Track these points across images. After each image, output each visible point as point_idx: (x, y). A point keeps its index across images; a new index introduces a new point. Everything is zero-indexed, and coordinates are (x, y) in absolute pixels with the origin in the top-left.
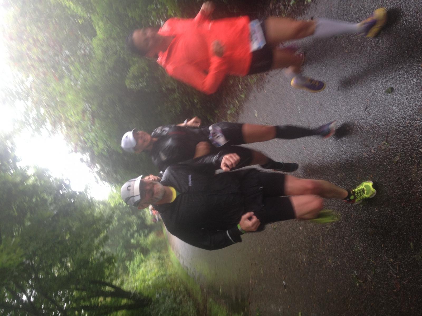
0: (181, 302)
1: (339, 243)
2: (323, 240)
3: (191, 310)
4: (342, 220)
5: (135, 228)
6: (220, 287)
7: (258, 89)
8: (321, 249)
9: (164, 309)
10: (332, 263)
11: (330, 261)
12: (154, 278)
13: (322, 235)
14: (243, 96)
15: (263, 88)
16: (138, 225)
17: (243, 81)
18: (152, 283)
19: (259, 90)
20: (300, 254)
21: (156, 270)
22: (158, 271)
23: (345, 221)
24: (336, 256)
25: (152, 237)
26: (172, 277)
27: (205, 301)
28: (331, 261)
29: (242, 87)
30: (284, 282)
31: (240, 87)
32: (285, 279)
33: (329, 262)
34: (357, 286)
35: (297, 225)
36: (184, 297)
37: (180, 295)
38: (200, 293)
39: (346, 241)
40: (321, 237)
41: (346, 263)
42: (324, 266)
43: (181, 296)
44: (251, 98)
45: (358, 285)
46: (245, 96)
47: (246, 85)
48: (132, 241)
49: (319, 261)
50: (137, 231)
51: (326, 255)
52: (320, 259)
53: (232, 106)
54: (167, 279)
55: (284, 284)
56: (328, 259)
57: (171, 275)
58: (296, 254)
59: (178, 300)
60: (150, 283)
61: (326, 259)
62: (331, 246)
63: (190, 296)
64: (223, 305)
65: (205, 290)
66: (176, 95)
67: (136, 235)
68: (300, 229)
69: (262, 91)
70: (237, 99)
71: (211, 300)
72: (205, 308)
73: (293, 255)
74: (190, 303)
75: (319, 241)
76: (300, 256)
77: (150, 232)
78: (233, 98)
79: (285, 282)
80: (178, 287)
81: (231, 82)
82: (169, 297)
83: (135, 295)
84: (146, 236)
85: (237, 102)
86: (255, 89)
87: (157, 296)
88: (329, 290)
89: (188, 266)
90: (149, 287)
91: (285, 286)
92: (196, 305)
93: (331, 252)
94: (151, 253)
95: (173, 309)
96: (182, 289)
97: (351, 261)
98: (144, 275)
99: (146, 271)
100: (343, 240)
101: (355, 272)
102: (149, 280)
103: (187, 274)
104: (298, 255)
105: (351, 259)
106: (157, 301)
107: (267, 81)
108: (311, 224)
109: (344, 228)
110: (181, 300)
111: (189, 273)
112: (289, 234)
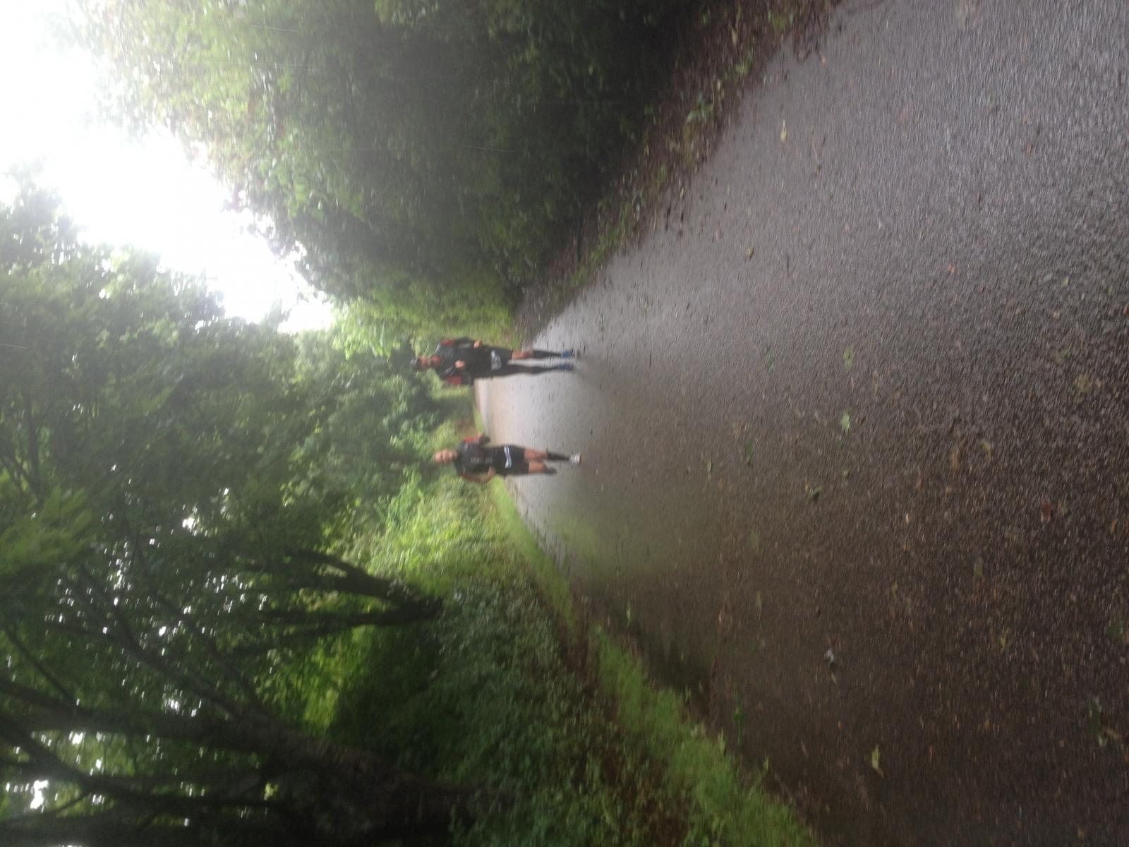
0: (518, 619)
1: (1047, 597)
2: (984, 573)
3: (545, 645)
4: (1070, 528)
5: (403, 407)
6: (629, 604)
7: (796, 51)
8: (973, 598)
9: (475, 635)
10: (1012, 649)
11: (1003, 641)
12: (448, 544)
13: (983, 555)
14: (742, 69)
15: (817, 48)
16: (410, 401)
17: (747, 19)
18: (444, 556)
19: (802, 55)
20: (897, 592)
21: (455, 525)
22: (460, 528)
23: (1081, 535)
24: (1028, 633)
25: (444, 433)
26: (496, 545)
27: (584, 627)
28: (1007, 642)
29: (740, 39)
30: (829, 653)
31: (735, 38)
32: (833, 643)
33: (997, 641)
34: (1097, 744)
35: (893, 504)
36: (526, 604)
37: (515, 598)
38: (570, 603)
39: (1074, 598)
40: (981, 560)
41: (1066, 662)
42: (978, 650)
43: (519, 601)
44: (769, 78)
45: (1101, 741)
46: (751, 69)
47: (757, 33)
48: (394, 441)
49: (962, 630)
50: (408, 415)
51: (990, 620)
52: (966, 626)
53: (700, 98)
54: (482, 551)
55: (830, 658)
56: (998, 633)
57: (493, 539)
58: (881, 587)
59: (511, 611)
60: (438, 556)
61: (987, 630)
62: (1014, 598)
63: (542, 604)
64: (633, 653)
65: (585, 600)
66: (531, 53)
67: (404, 426)
68: (902, 518)
69: (813, 56)
70: (720, 76)
71: (599, 629)
72: (584, 645)
73: (869, 588)
74: (543, 625)
75: (972, 571)
76: (895, 596)
77: (440, 421)
78: (705, 72)
79: (834, 653)
80: (512, 577)
81: (705, 20)
82: (488, 602)
83: (398, 590)
84: (430, 429)
85: (719, 85)
86: (786, 47)
87: (457, 597)
88: (987, 723)
89: (540, 525)
90: (436, 566)
91: (832, 665)
92: (558, 631)
93: (1012, 616)
94: (442, 479)
95: (498, 637)
96: (521, 581)
97: (1083, 662)
98: (423, 535)
99: (429, 526)
100: (1061, 592)
101: (1097, 701)
102: (437, 548)
103: (537, 545)
104: (887, 592)
105: (1086, 658)
106: (457, 610)
107: (833, 24)
108: (946, 514)
109: (1072, 555)
110: (518, 611)
111: (541, 545)
112: (863, 523)
